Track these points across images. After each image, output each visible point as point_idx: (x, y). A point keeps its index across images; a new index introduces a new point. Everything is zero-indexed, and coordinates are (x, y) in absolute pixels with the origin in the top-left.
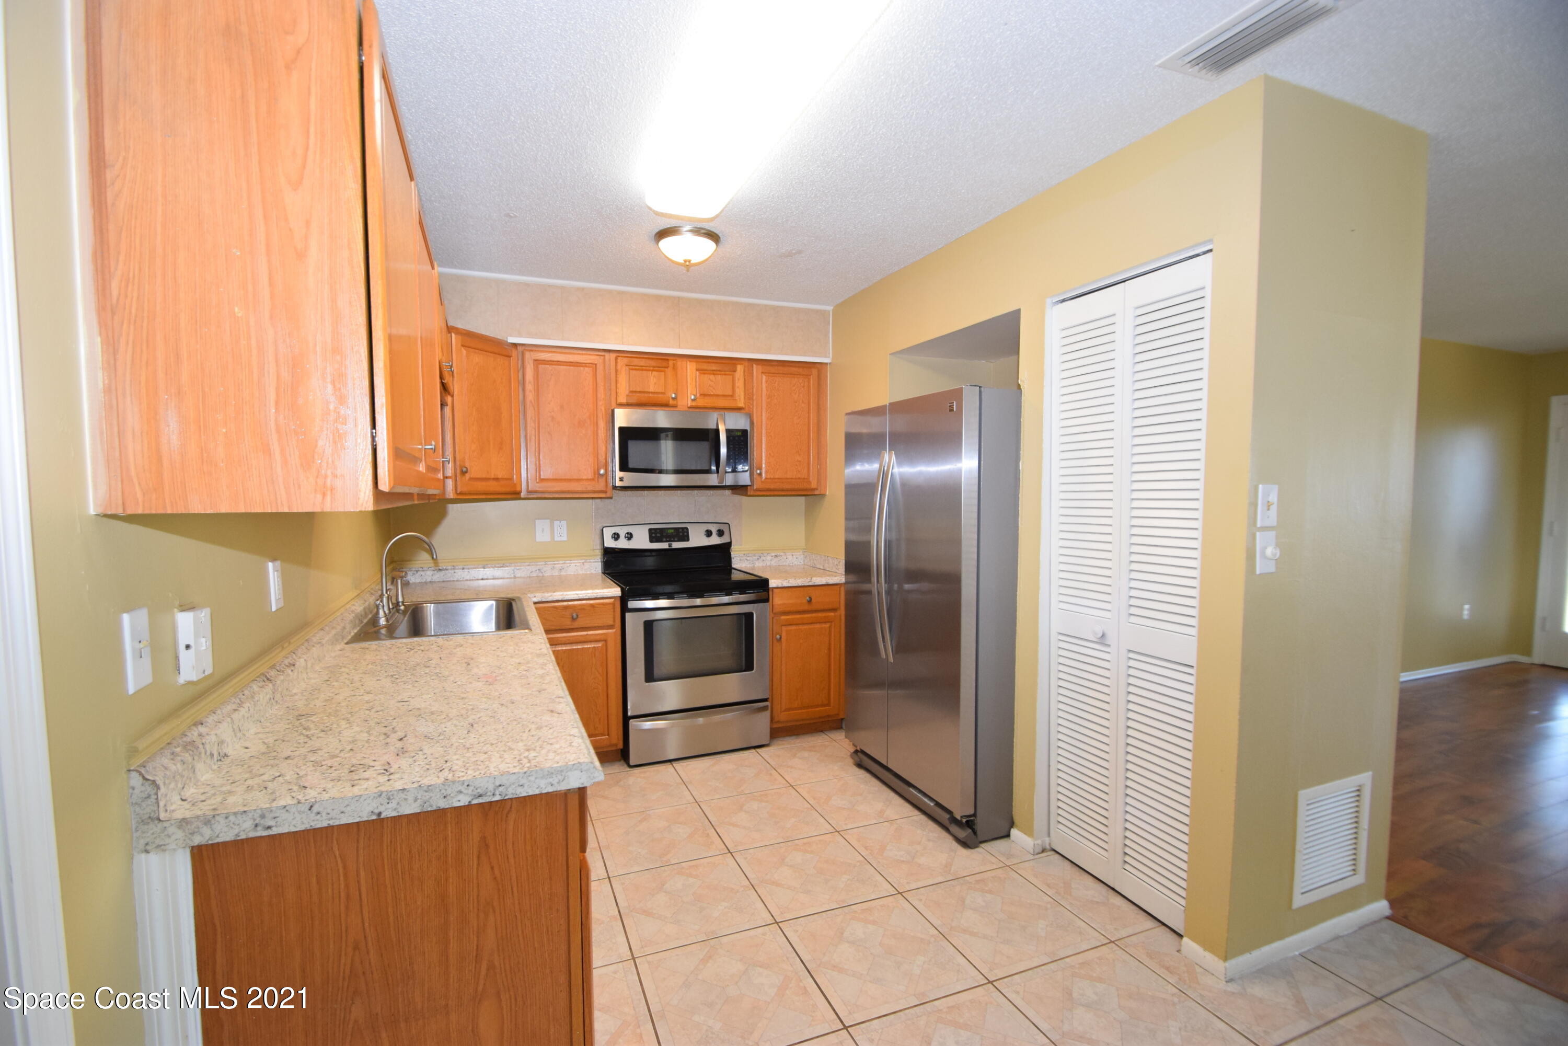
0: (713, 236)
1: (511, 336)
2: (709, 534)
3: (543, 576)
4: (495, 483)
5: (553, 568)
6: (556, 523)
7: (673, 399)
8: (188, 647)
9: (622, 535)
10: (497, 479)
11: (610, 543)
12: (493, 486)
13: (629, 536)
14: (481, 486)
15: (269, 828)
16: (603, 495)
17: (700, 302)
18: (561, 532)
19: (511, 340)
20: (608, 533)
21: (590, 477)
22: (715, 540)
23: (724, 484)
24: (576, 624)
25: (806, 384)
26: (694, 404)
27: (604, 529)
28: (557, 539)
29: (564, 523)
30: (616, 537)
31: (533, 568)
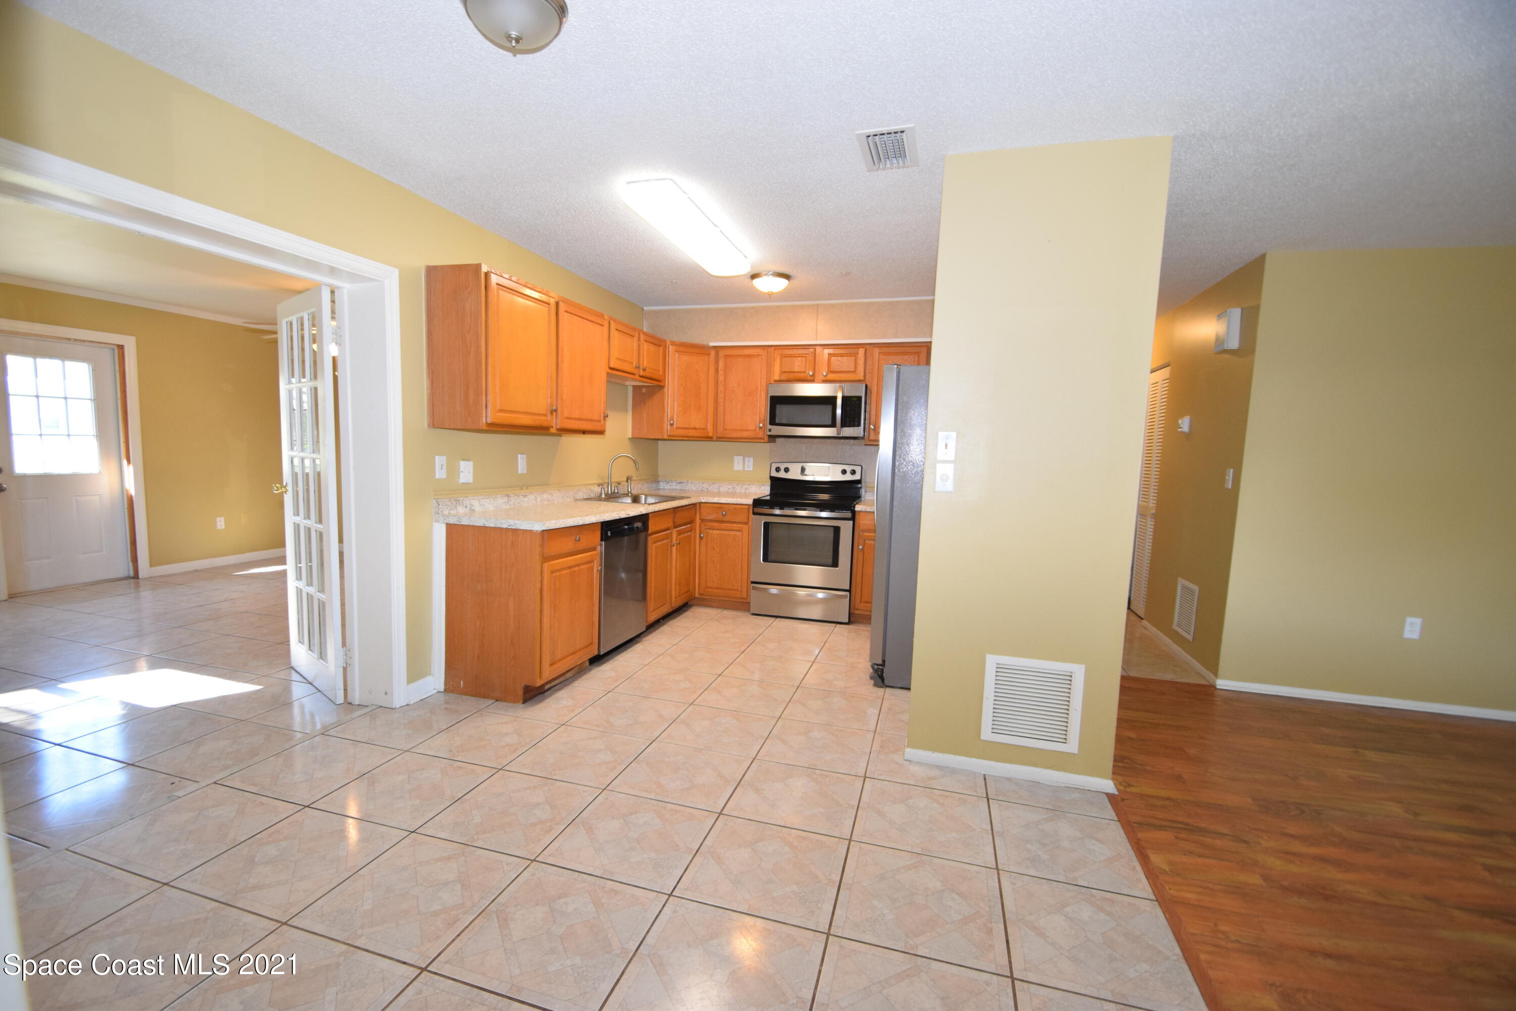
0: (787, 277)
1: (712, 342)
2: (844, 472)
3: (735, 492)
4: (693, 431)
5: (741, 488)
6: (747, 459)
7: (811, 376)
8: (462, 472)
9: (782, 469)
10: (695, 429)
11: (775, 474)
12: (692, 433)
13: (787, 470)
14: (682, 432)
15: (460, 522)
16: (762, 441)
17: (832, 306)
18: (749, 464)
19: (712, 344)
20: (774, 466)
21: (753, 429)
22: (848, 477)
23: (841, 436)
24: (726, 519)
25: (916, 359)
26: (825, 379)
27: (773, 464)
28: (746, 469)
29: (752, 459)
30: (778, 470)
31: (730, 487)
